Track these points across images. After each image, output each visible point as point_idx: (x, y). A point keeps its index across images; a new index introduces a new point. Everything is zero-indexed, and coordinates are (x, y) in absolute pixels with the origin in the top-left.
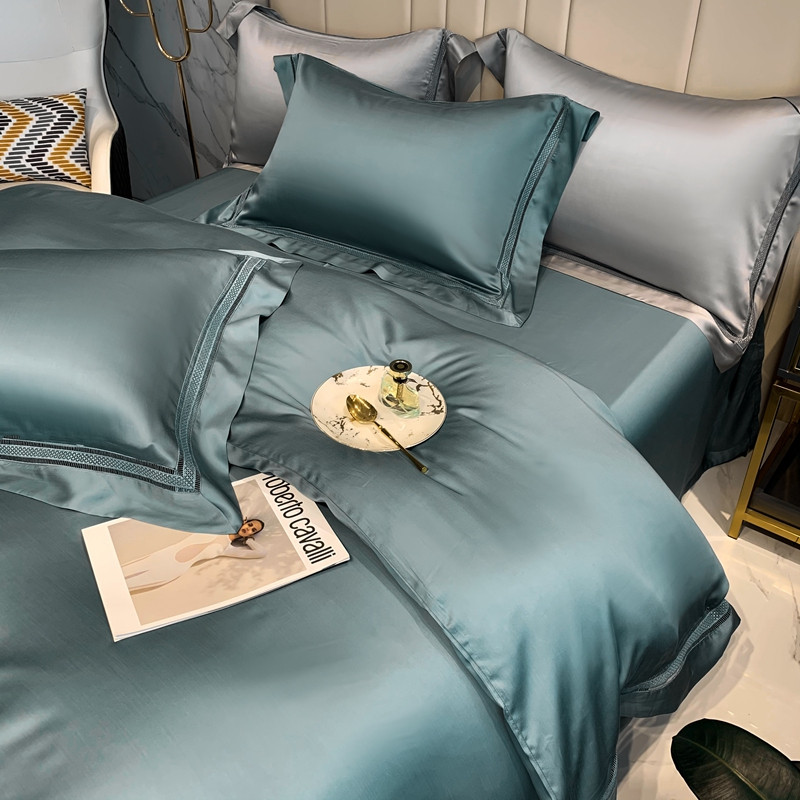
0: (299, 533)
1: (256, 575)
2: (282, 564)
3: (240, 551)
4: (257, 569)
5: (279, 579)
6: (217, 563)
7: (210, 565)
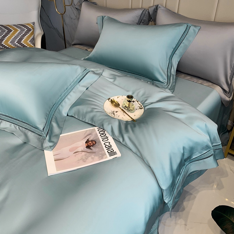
0: (107, 146)
1: (92, 158)
2: (100, 155)
3: (89, 150)
4: (93, 156)
5: (99, 160)
6: (81, 153)
7: (79, 154)
